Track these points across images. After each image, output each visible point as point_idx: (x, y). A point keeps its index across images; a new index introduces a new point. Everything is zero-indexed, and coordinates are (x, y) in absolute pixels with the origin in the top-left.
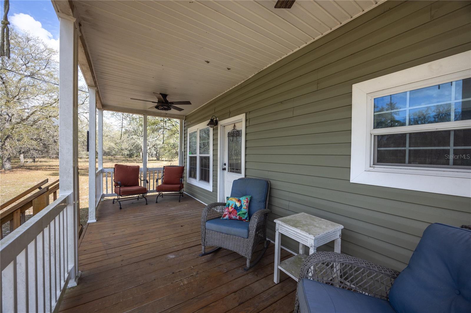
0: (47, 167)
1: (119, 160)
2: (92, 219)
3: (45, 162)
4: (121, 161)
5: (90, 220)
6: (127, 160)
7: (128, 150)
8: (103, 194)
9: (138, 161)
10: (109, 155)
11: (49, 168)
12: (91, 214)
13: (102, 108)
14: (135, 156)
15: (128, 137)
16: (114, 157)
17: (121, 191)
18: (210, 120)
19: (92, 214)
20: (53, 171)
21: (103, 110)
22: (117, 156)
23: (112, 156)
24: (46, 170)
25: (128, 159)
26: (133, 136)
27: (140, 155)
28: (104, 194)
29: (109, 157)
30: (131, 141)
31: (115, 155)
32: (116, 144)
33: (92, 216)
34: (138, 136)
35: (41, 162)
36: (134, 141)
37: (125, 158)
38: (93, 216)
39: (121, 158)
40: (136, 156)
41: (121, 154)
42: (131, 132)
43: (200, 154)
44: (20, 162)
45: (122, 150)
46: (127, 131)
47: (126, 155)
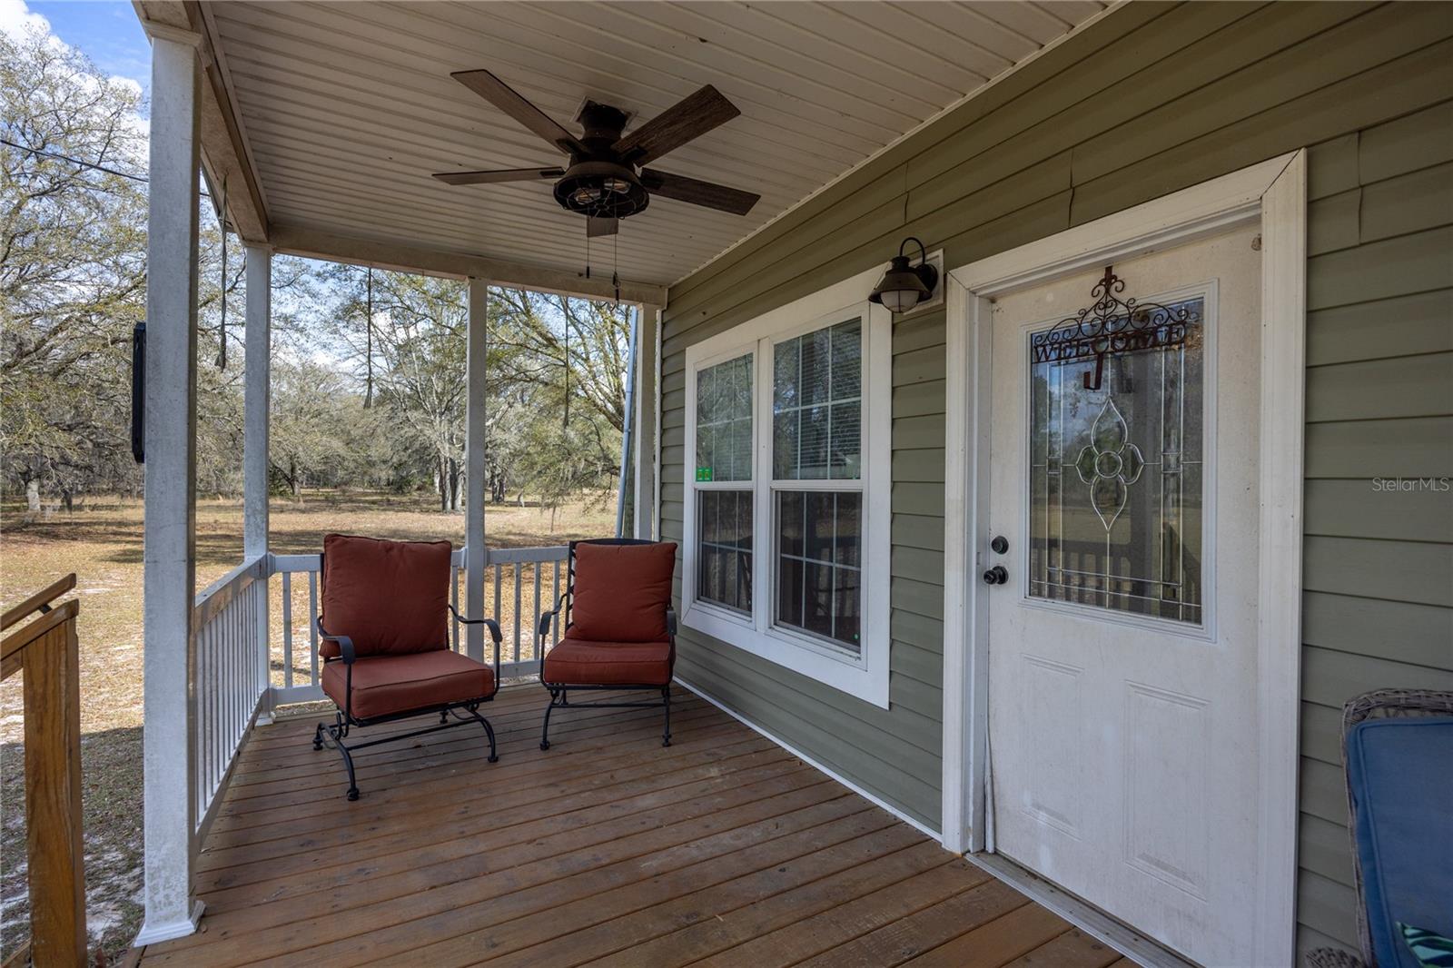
0: (110, 529)
1: (360, 501)
2: (167, 919)
3: (111, 508)
4: (366, 507)
5: (156, 922)
6: (389, 500)
7: (390, 464)
8: (268, 691)
9: (425, 506)
10: (325, 485)
11: (115, 534)
12: (161, 882)
13: (263, 236)
14: (416, 487)
15: (390, 418)
16: (344, 492)
17: (354, 694)
18: (888, 266)
19: (167, 879)
20: (128, 542)
21: (269, 247)
22: (352, 488)
23: (336, 487)
24: (102, 538)
25: (392, 498)
26: (409, 414)
27: (433, 484)
28: (274, 691)
29: (324, 490)
30: (402, 432)
31: (346, 484)
32: (348, 444)
33: (167, 896)
34: (427, 413)
35: (94, 508)
36: (412, 432)
37: (382, 494)
38: (172, 898)
39: (366, 494)
40: (419, 489)
41: (367, 478)
42: (402, 396)
43: (776, 476)
44: (26, 508)
45: (371, 464)
46: (387, 396)
47: (383, 483)
